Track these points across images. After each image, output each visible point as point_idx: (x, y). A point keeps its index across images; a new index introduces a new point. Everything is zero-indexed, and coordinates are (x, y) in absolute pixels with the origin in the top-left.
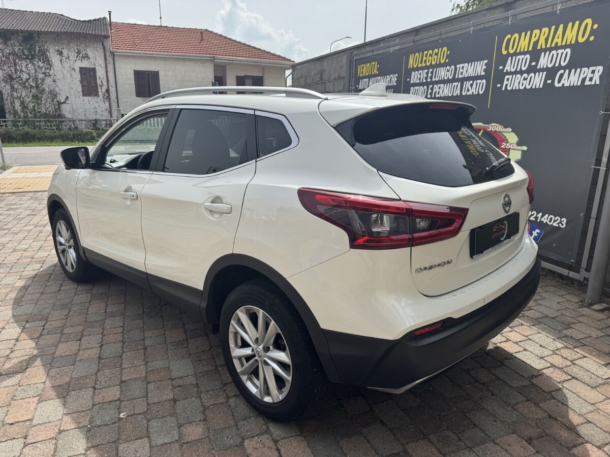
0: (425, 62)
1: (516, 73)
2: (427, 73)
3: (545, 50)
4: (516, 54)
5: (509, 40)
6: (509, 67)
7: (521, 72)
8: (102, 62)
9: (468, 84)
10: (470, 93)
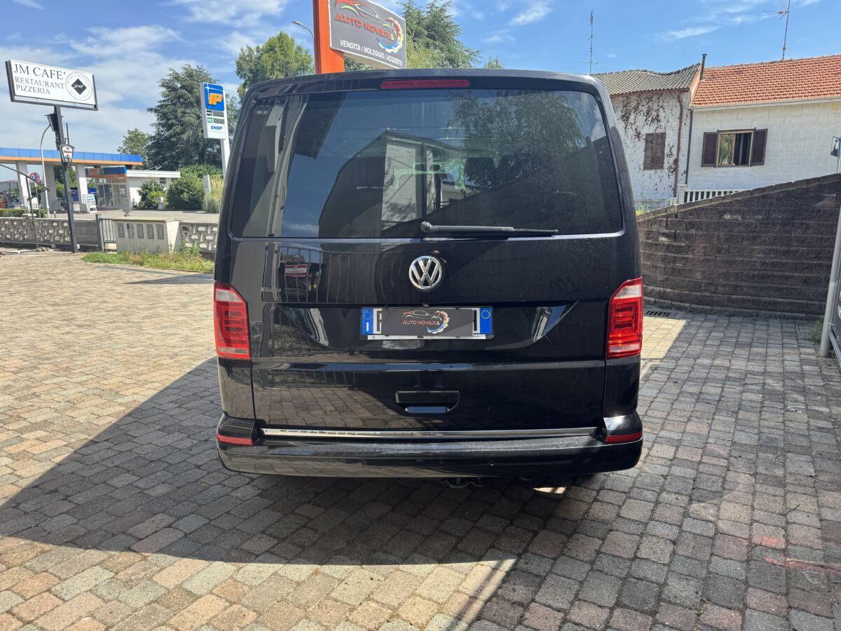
8: (675, 124)
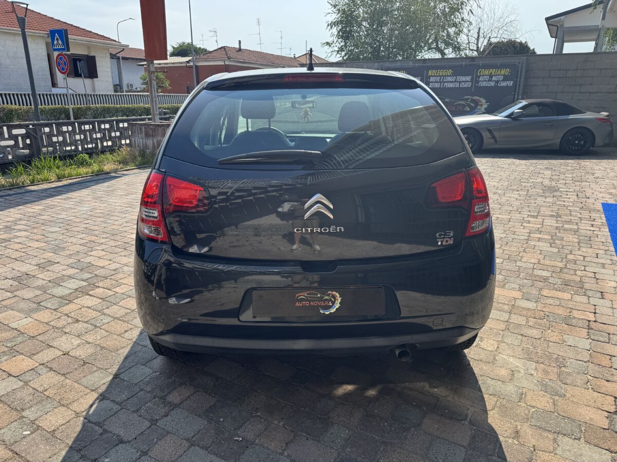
0: (439, 74)
1: (484, 81)
2: (440, 78)
3: (495, 75)
4: (483, 75)
5: (480, 71)
6: (480, 79)
7: (486, 81)
9: (463, 83)
10: (464, 86)
